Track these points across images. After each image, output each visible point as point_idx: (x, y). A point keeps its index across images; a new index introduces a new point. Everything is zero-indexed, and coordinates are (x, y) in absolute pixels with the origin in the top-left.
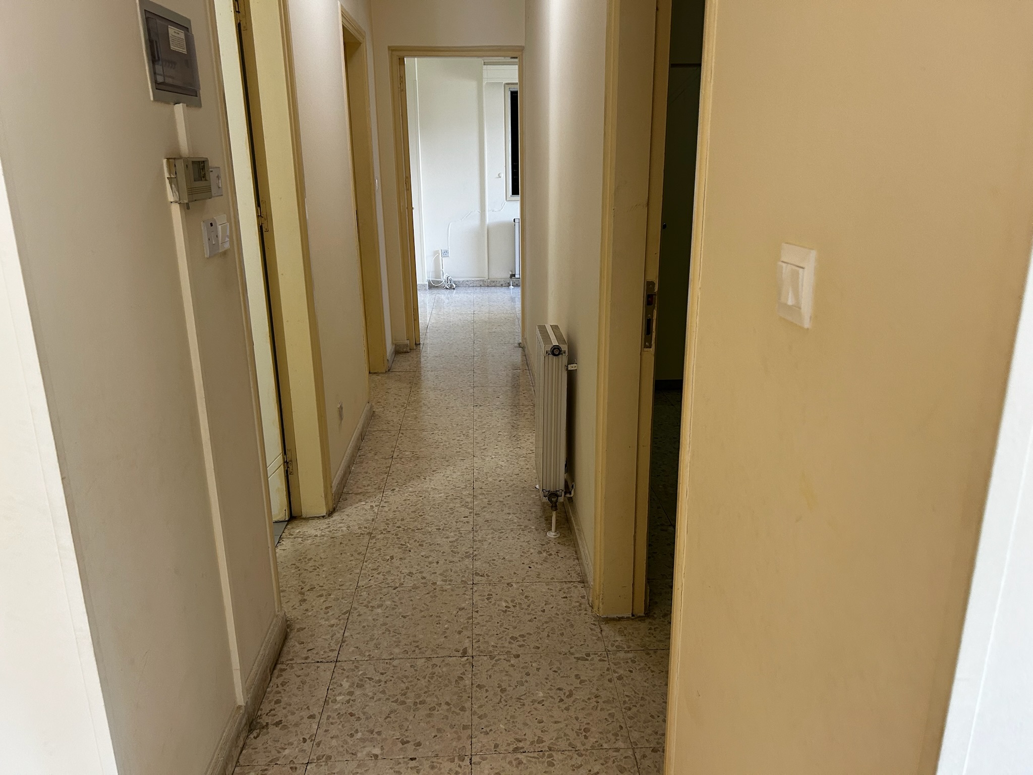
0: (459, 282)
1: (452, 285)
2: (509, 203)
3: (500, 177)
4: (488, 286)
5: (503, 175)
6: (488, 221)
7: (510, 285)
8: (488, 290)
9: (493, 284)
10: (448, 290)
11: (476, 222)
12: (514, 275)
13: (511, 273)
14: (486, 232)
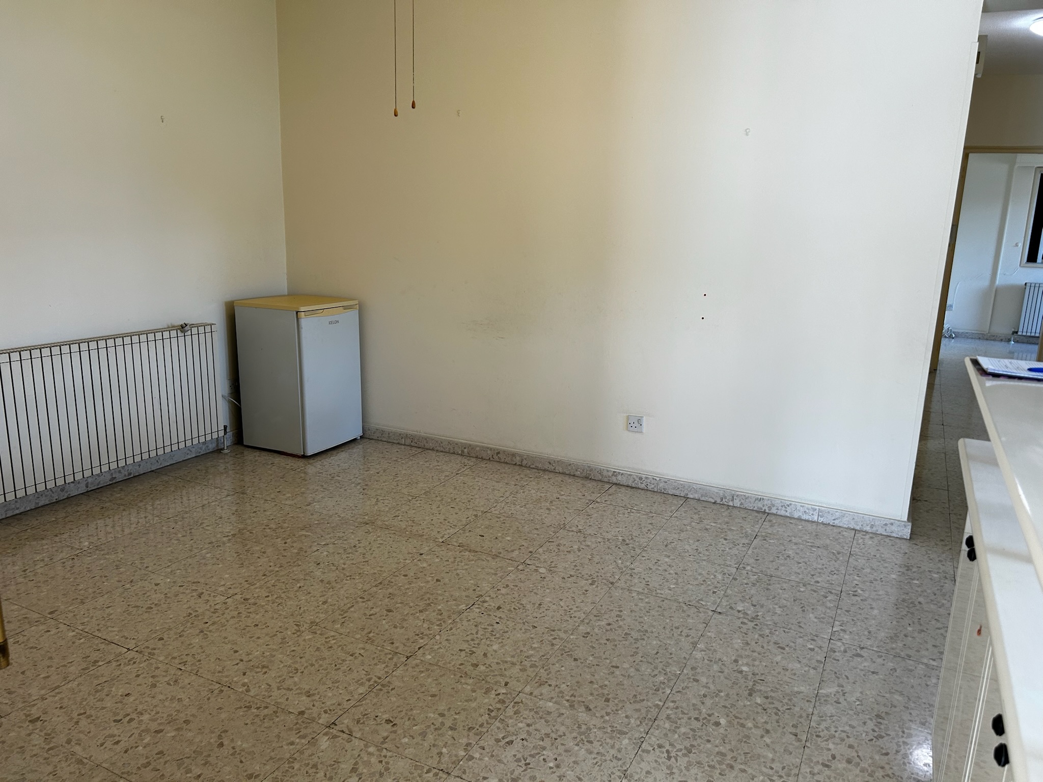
0: (958, 333)
1: (951, 335)
2: (1021, 268)
3: (1018, 246)
4: (987, 339)
5: (1020, 245)
6: (998, 282)
7: (1010, 341)
8: (985, 342)
9: (993, 338)
10: (947, 339)
11: (986, 283)
12: (1017, 332)
13: (1013, 330)
14: (994, 292)
